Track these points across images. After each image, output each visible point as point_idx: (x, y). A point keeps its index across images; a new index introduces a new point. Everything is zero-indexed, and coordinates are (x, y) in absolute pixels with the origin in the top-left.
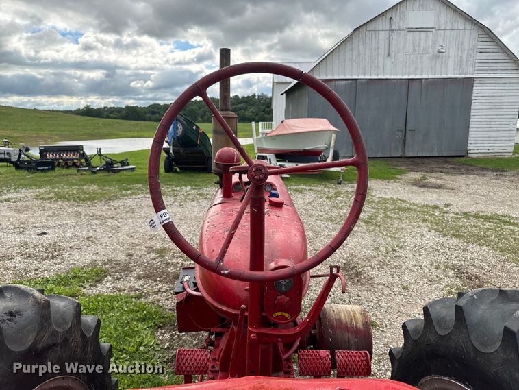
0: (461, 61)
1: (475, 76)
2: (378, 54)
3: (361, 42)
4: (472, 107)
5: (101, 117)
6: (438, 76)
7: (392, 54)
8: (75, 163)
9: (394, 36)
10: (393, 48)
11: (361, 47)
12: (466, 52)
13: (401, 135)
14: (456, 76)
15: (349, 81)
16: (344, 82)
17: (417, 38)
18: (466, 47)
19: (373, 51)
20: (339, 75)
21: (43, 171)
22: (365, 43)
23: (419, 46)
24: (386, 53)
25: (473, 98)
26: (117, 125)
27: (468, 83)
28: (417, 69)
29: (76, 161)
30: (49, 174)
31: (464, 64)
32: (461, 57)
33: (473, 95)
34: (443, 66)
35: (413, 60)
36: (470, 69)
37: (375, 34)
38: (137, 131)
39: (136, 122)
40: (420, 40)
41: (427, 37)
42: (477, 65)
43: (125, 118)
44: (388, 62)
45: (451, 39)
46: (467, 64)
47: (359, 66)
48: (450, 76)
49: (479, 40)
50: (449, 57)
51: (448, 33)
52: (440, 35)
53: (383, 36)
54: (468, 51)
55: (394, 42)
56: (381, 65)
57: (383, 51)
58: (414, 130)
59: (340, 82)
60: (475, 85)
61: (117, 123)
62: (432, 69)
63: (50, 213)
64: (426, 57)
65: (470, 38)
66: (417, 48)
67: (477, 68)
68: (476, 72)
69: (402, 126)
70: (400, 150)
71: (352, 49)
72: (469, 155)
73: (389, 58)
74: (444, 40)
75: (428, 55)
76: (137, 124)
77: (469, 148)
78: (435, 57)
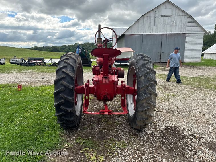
0: (181, 27)
1: (186, 33)
2: (151, 25)
3: (144, 20)
4: (185, 44)
5: (42, 51)
6: (172, 33)
7: (156, 25)
8: (41, 64)
9: (156, 18)
10: (156, 22)
11: (144, 22)
12: (183, 24)
13: (159, 55)
14: (179, 33)
15: (140, 35)
16: (138, 35)
17: (165, 19)
18: (183, 22)
19: (149, 24)
20: (136, 32)
21: (31, 66)
22: (146, 21)
23: (166, 22)
24: (154, 24)
25: (186, 41)
26: (49, 54)
27: (184, 35)
28: (165, 30)
29: (41, 63)
30: (34, 67)
31: (182, 28)
32: (181, 26)
33: (186, 40)
34: (175, 29)
35: (163, 27)
36: (185, 30)
37: (149, 17)
38: (58, 56)
39: (57, 52)
40: (166, 19)
41: (168, 18)
42: (187, 29)
43: (52, 51)
44: (154, 28)
45: (177, 19)
46: (183, 28)
47: (144, 29)
48: (177, 33)
49: (188, 19)
50: (177, 26)
51: (176, 17)
52: (173, 18)
53: (152, 18)
54: (184, 24)
55: (156, 21)
56: (152, 29)
57: (152, 24)
58: (164, 53)
59: (137, 35)
60: (186, 36)
61: (49, 53)
62: (170, 30)
63: (42, 75)
64: (168, 26)
65: (185, 19)
66: (165, 22)
67: (187, 30)
68: (187, 31)
69: (160, 51)
70: (159, 60)
71: (141, 23)
72: (184, 62)
73: (155, 26)
74: (174, 20)
75: (169, 25)
76: (58, 53)
77: (184, 59)
78: (171, 26)
